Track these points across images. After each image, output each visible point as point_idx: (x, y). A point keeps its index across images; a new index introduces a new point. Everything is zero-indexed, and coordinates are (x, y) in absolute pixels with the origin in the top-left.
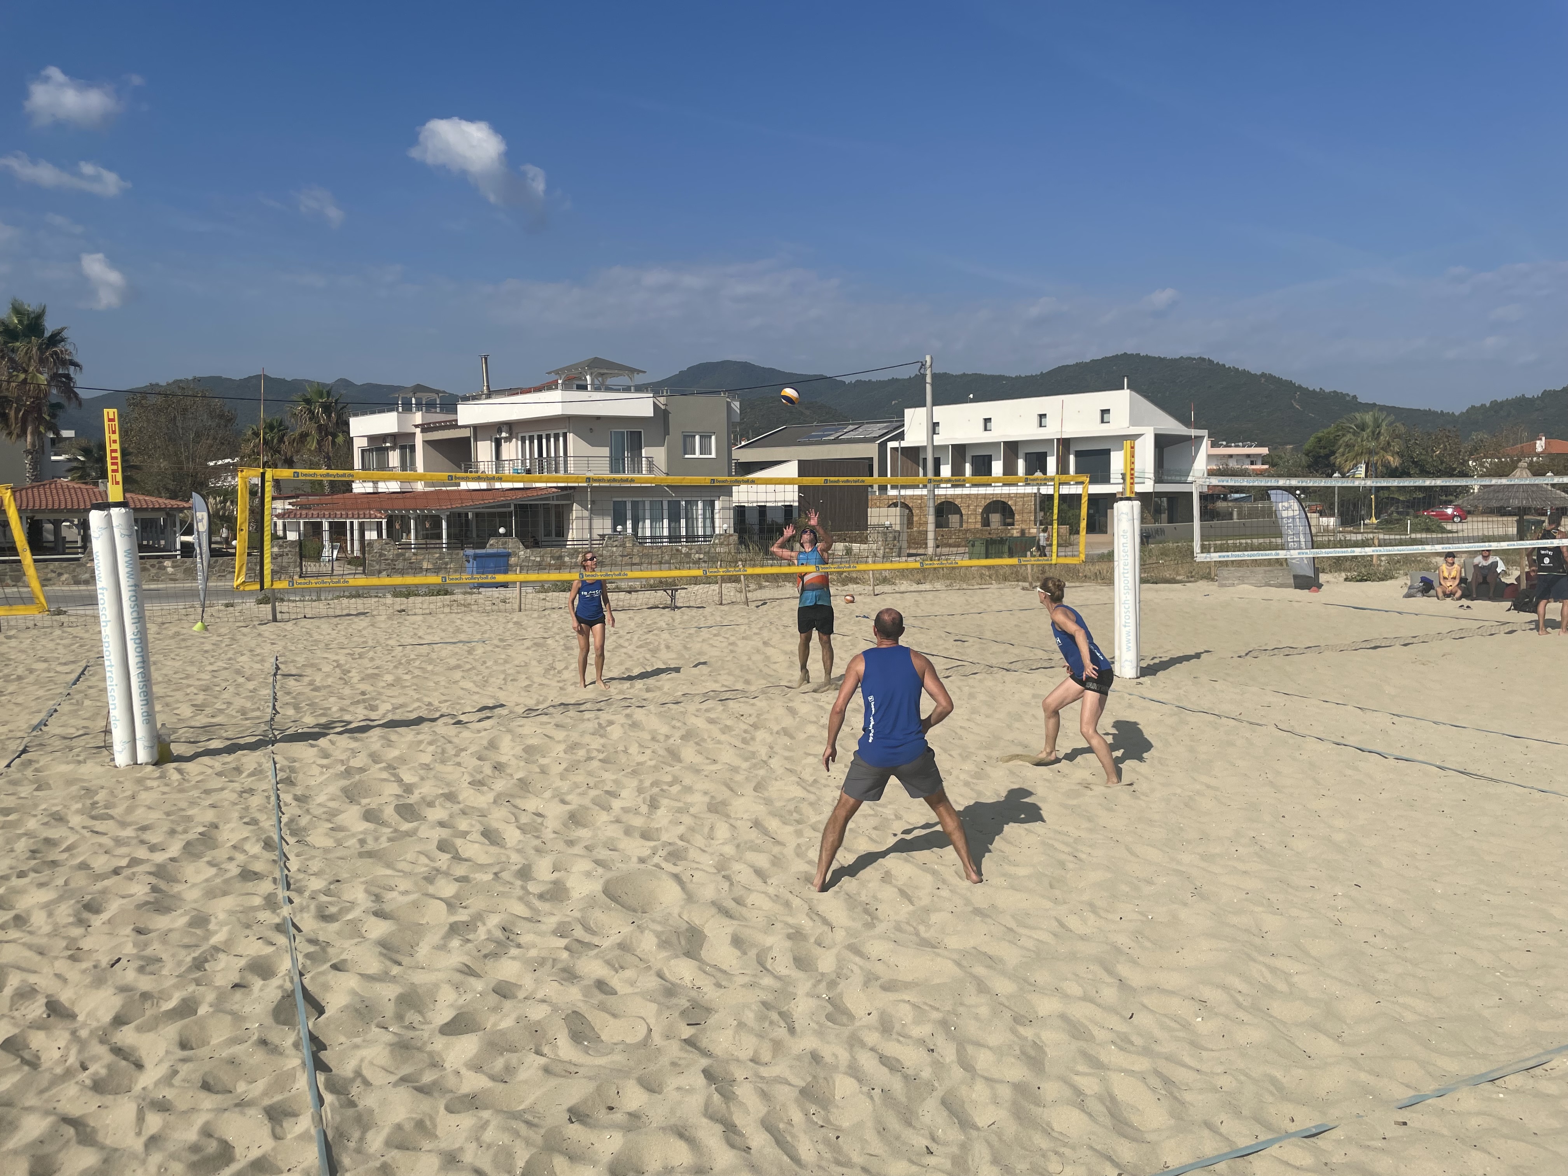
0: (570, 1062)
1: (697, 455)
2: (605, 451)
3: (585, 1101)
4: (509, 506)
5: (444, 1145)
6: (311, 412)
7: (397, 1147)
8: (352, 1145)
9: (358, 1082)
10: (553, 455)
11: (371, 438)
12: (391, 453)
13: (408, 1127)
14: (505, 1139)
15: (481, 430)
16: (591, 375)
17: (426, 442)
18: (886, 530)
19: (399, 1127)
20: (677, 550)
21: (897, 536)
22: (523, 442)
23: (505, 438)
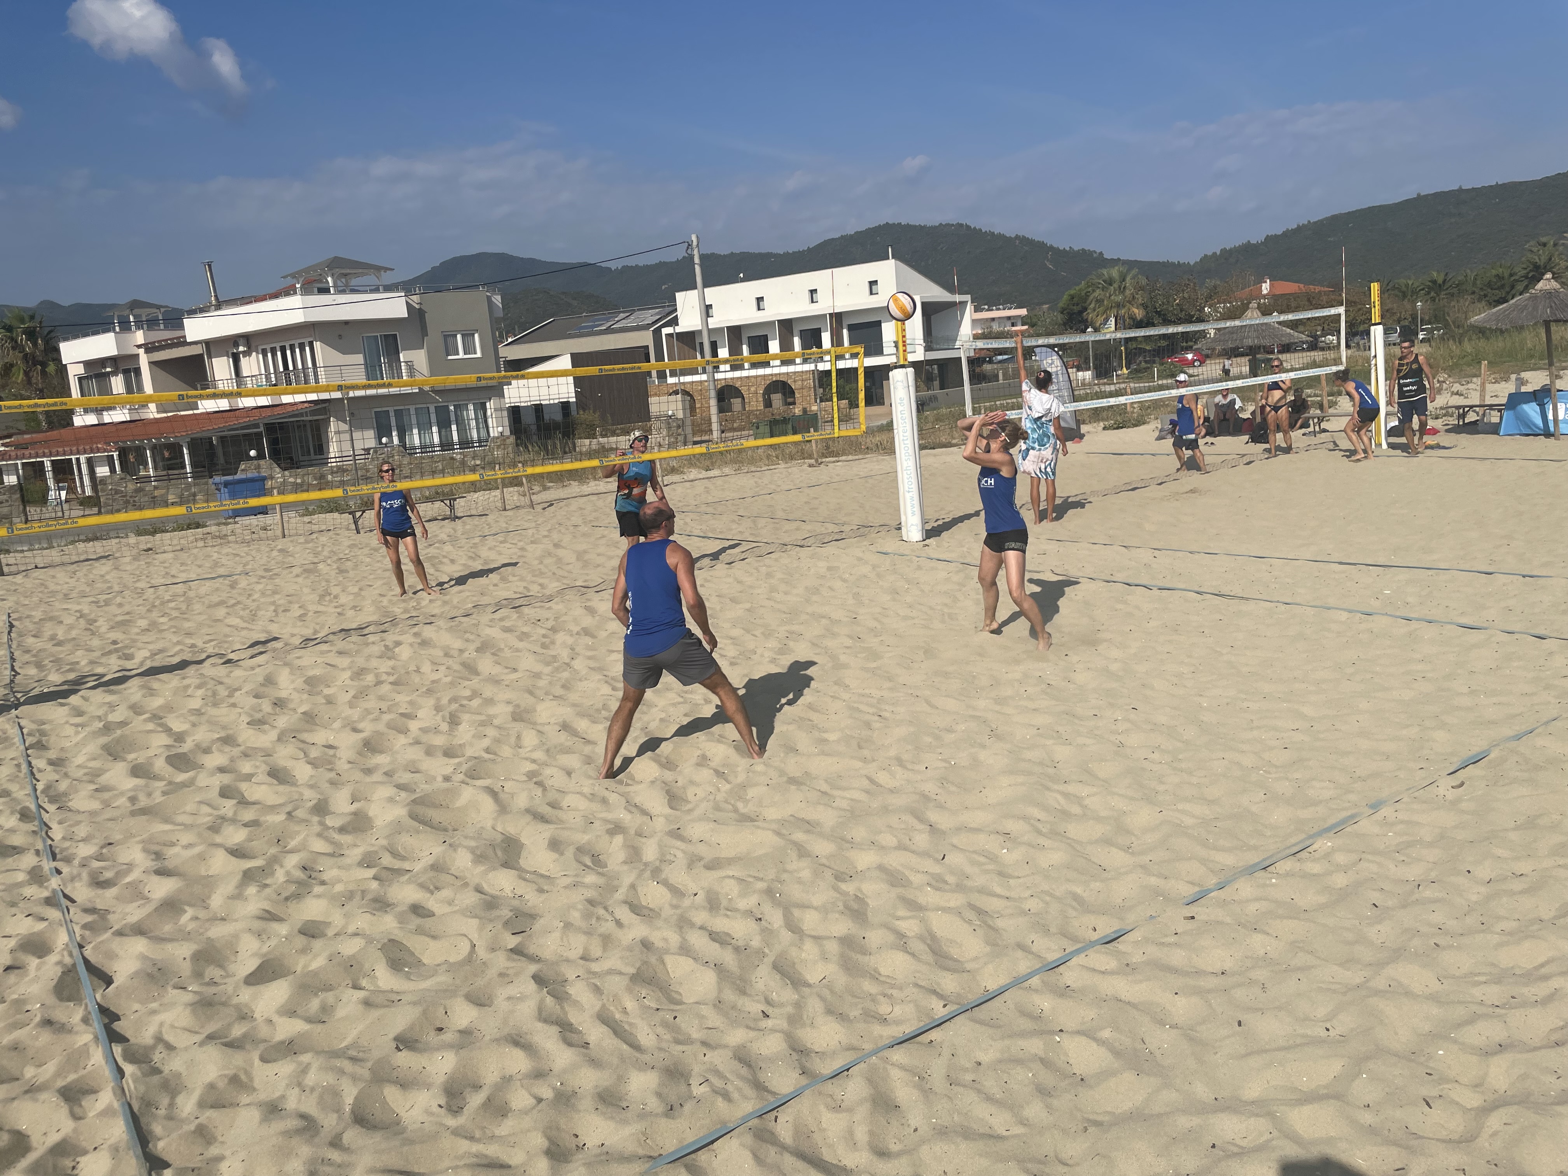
0: (392, 991)
1: (462, 355)
2: (359, 358)
3: (411, 1027)
4: (256, 426)
5: (263, 1096)
6: (13, 340)
7: (212, 1107)
8: (162, 1112)
9: (160, 1047)
10: (300, 367)
11: (88, 364)
12: (113, 379)
13: (221, 1085)
14: (328, 1079)
15: (215, 346)
16: (332, 276)
17: (152, 364)
18: (670, 422)
19: (212, 1086)
20: (452, 459)
21: (681, 424)
22: (265, 356)
23: (244, 352)
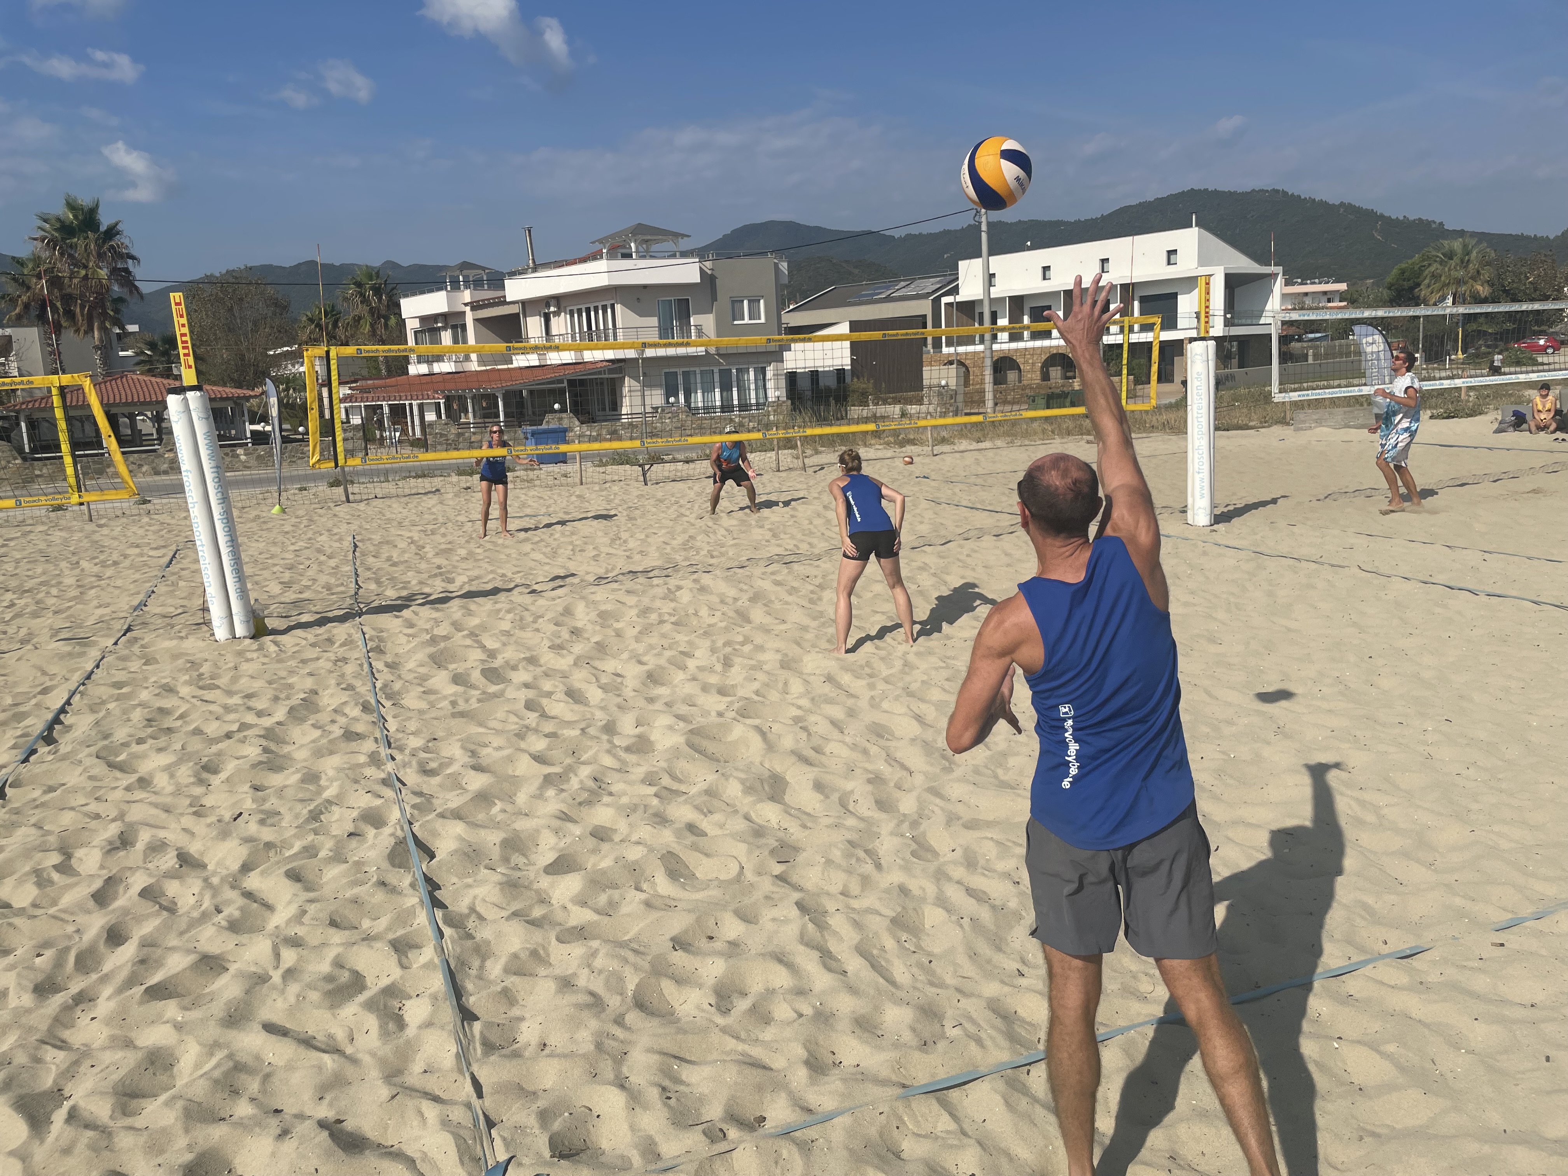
0: (669, 897)
1: (747, 320)
2: (654, 321)
3: (686, 932)
4: (561, 381)
5: (558, 971)
6: (362, 295)
7: (515, 974)
8: (473, 972)
9: (473, 917)
10: (602, 327)
11: (423, 319)
12: (443, 333)
13: (524, 955)
14: (613, 965)
15: (529, 306)
16: (635, 241)
17: (477, 321)
18: (942, 392)
19: (515, 956)
21: (954, 395)
22: (572, 316)
23: (554, 312)
